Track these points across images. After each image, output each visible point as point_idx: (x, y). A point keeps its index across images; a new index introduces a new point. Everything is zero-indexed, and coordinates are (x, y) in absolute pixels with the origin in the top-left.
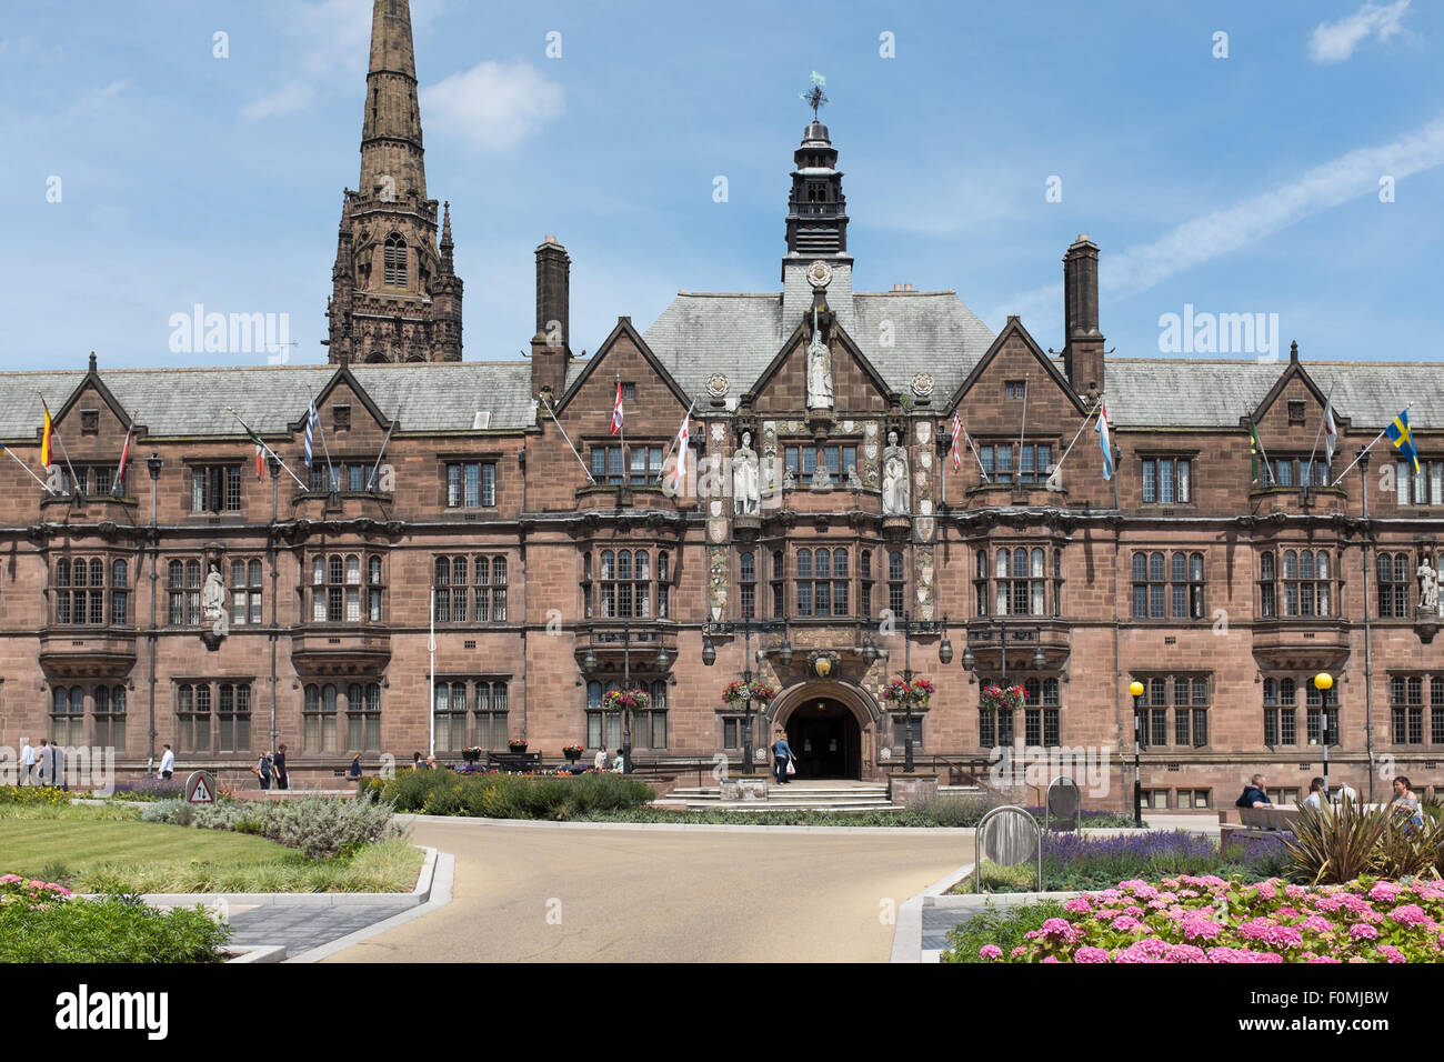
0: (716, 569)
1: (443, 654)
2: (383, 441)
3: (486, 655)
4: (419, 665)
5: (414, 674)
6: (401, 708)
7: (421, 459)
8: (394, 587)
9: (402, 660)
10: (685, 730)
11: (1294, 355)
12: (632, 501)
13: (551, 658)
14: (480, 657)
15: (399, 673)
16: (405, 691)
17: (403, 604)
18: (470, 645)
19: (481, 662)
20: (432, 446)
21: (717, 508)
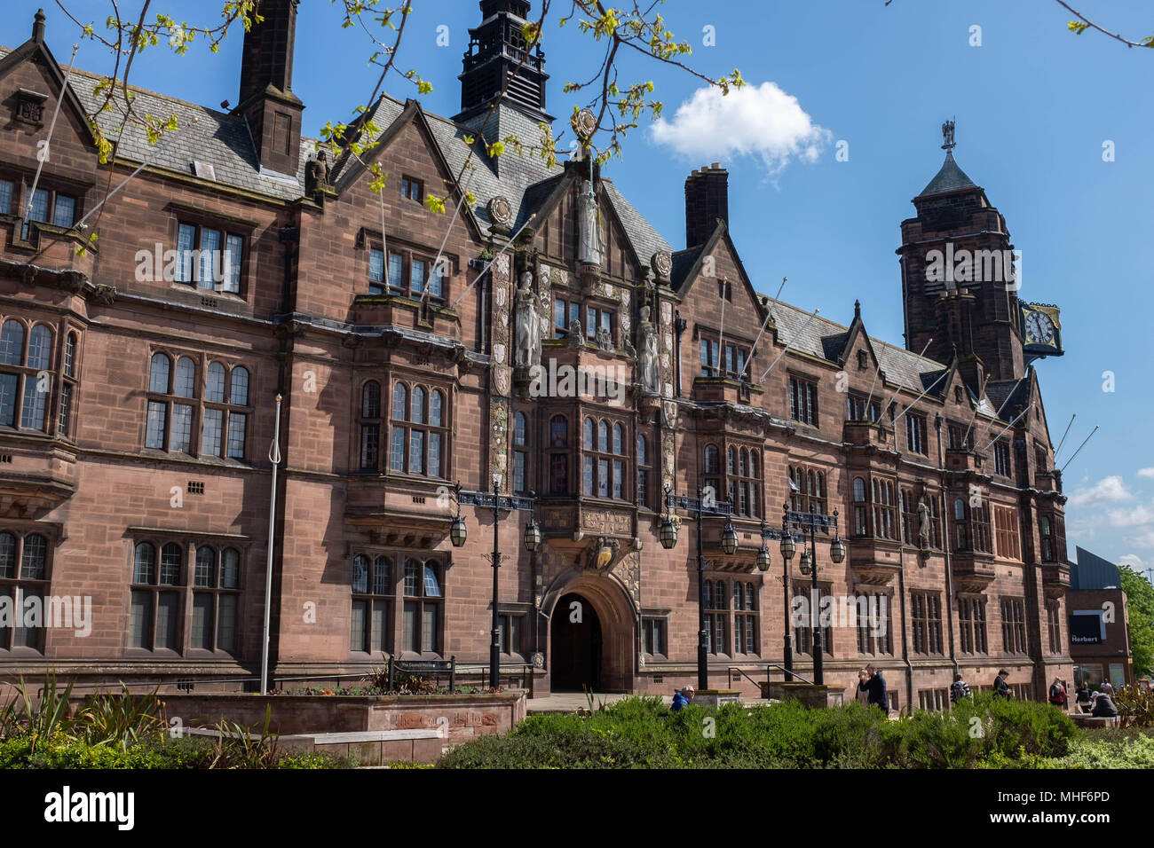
0: (499, 427)
1: (155, 497)
3: (217, 505)
4: (117, 510)
5: (108, 525)
6: (85, 578)
7: (146, 204)
8: (88, 384)
9: (92, 500)
10: (462, 628)
11: (857, 312)
12: (432, 324)
13: (316, 519)
14: (208, 508)
15: (84, 521)
16: (93, 550)
17: (99, 412)
18: (196, 489)
19: (210, 515)
20: (163, 191)
21: (500, 352)
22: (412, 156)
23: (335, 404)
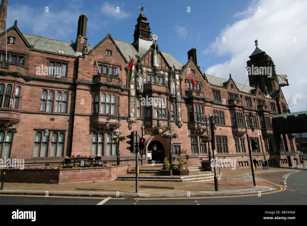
0: (132, 103)
1: (41, 122)
2: (27, 50)
3: (58, 123)
4: (31, 125)
5: (29, 129)
6: (22, 141)
7: (41, 58)
8: (24, 98)
9: (24, 123)
11: (230, 76)
12: (112, 80)
13: (82, 125)
14: (55, 124)
15: (22, 128)
16: (24, 134)
17: (27, 104)
18: (52, 119)
19: (56, 125)
20: (46, 55)
21: (132, 87)
22: (108, 45)
23: (88, 99)
